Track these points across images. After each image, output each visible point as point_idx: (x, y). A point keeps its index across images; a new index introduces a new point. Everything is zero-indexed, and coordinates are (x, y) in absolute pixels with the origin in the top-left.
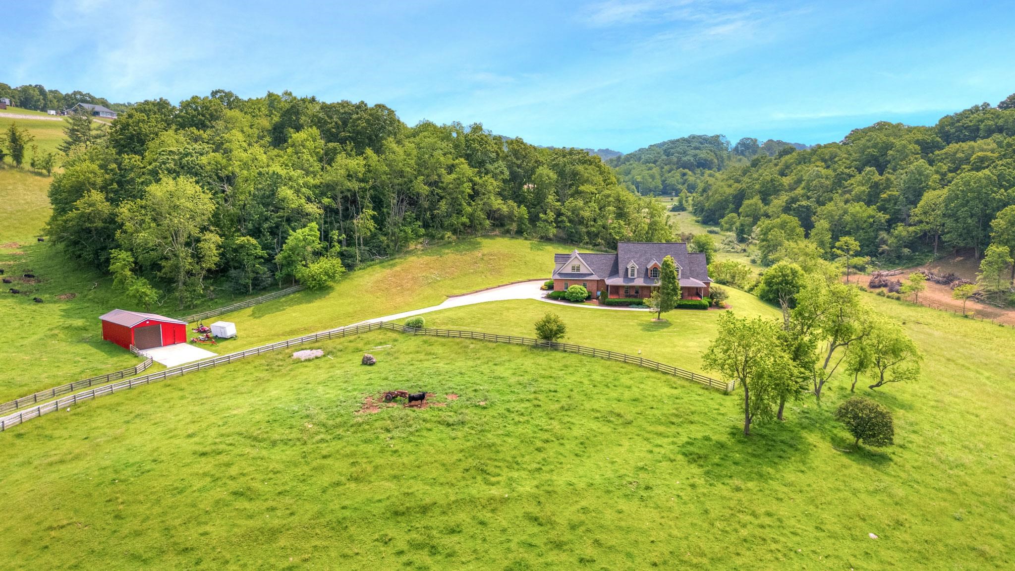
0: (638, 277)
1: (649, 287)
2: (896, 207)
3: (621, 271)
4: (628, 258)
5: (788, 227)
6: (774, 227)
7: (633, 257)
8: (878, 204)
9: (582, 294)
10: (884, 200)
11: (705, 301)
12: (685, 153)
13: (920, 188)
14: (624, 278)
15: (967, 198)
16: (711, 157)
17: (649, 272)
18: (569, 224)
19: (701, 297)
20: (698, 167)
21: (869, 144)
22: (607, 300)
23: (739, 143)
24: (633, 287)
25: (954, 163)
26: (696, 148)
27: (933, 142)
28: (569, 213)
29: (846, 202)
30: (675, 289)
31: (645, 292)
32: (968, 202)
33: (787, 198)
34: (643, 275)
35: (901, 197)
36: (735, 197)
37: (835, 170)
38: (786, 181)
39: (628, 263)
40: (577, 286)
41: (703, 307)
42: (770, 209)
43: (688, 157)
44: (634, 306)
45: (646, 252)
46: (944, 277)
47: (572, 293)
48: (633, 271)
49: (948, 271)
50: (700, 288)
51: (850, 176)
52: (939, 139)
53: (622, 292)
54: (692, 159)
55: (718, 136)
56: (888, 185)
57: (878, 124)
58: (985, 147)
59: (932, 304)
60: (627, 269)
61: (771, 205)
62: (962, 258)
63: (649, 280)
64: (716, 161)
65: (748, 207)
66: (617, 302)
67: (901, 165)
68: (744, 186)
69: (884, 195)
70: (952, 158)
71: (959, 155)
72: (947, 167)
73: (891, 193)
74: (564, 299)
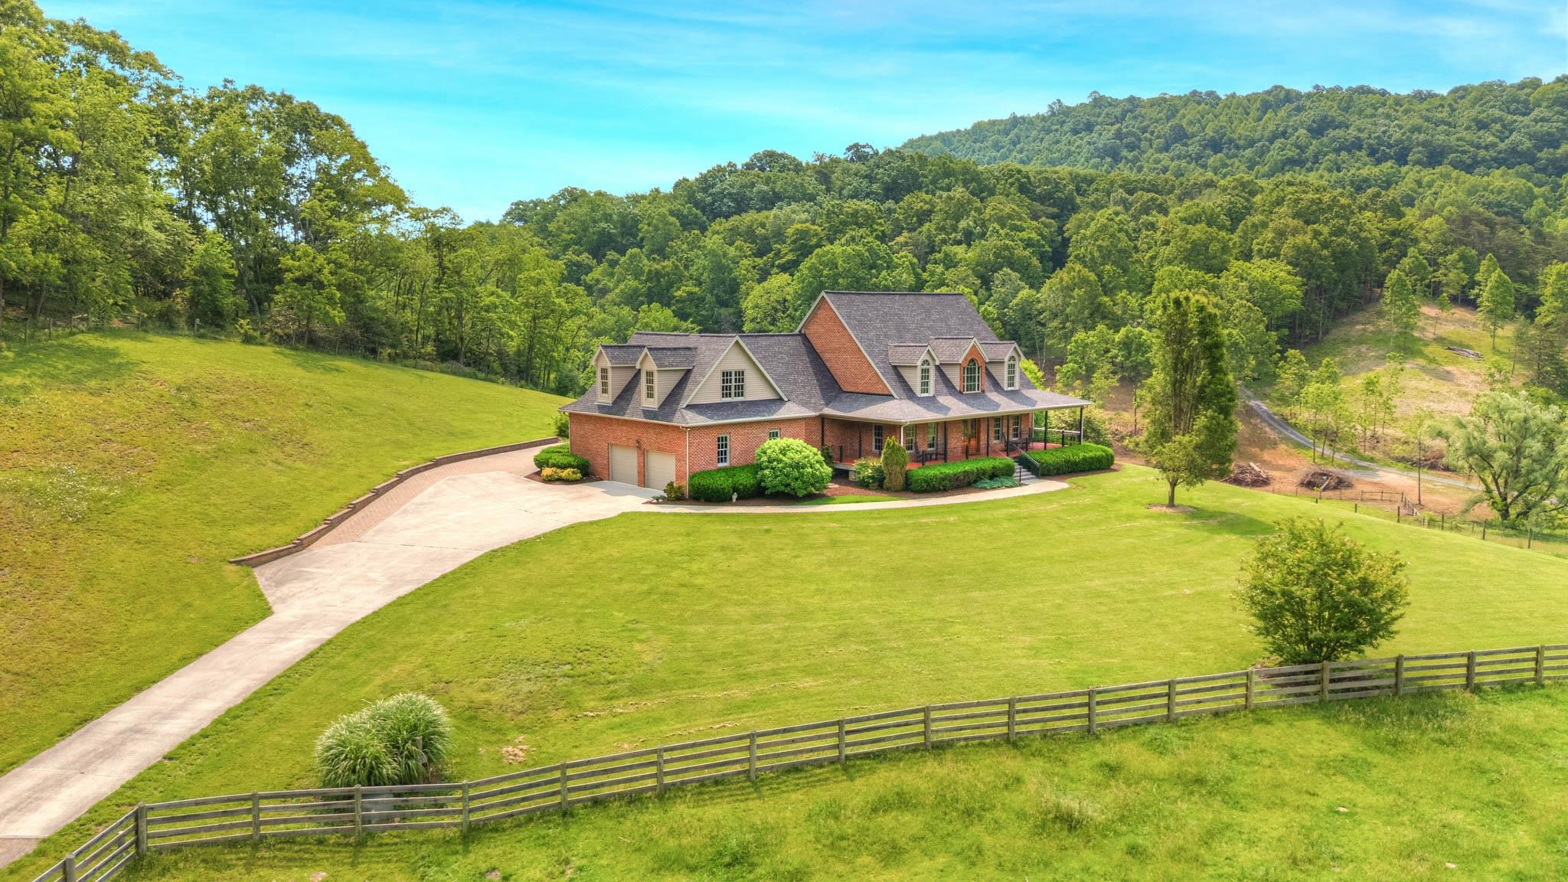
0: (937, 393)
7: (886, 336)
14: (909, 398)
17: (960, 374)
34: (943, 388)
39: (889, 353)
48: (925, 373)
69: (679, 293)
70: (750, 235)
71: (760, 231)
72: (748, 248)
73: (687, 289)
74: (757, 494)
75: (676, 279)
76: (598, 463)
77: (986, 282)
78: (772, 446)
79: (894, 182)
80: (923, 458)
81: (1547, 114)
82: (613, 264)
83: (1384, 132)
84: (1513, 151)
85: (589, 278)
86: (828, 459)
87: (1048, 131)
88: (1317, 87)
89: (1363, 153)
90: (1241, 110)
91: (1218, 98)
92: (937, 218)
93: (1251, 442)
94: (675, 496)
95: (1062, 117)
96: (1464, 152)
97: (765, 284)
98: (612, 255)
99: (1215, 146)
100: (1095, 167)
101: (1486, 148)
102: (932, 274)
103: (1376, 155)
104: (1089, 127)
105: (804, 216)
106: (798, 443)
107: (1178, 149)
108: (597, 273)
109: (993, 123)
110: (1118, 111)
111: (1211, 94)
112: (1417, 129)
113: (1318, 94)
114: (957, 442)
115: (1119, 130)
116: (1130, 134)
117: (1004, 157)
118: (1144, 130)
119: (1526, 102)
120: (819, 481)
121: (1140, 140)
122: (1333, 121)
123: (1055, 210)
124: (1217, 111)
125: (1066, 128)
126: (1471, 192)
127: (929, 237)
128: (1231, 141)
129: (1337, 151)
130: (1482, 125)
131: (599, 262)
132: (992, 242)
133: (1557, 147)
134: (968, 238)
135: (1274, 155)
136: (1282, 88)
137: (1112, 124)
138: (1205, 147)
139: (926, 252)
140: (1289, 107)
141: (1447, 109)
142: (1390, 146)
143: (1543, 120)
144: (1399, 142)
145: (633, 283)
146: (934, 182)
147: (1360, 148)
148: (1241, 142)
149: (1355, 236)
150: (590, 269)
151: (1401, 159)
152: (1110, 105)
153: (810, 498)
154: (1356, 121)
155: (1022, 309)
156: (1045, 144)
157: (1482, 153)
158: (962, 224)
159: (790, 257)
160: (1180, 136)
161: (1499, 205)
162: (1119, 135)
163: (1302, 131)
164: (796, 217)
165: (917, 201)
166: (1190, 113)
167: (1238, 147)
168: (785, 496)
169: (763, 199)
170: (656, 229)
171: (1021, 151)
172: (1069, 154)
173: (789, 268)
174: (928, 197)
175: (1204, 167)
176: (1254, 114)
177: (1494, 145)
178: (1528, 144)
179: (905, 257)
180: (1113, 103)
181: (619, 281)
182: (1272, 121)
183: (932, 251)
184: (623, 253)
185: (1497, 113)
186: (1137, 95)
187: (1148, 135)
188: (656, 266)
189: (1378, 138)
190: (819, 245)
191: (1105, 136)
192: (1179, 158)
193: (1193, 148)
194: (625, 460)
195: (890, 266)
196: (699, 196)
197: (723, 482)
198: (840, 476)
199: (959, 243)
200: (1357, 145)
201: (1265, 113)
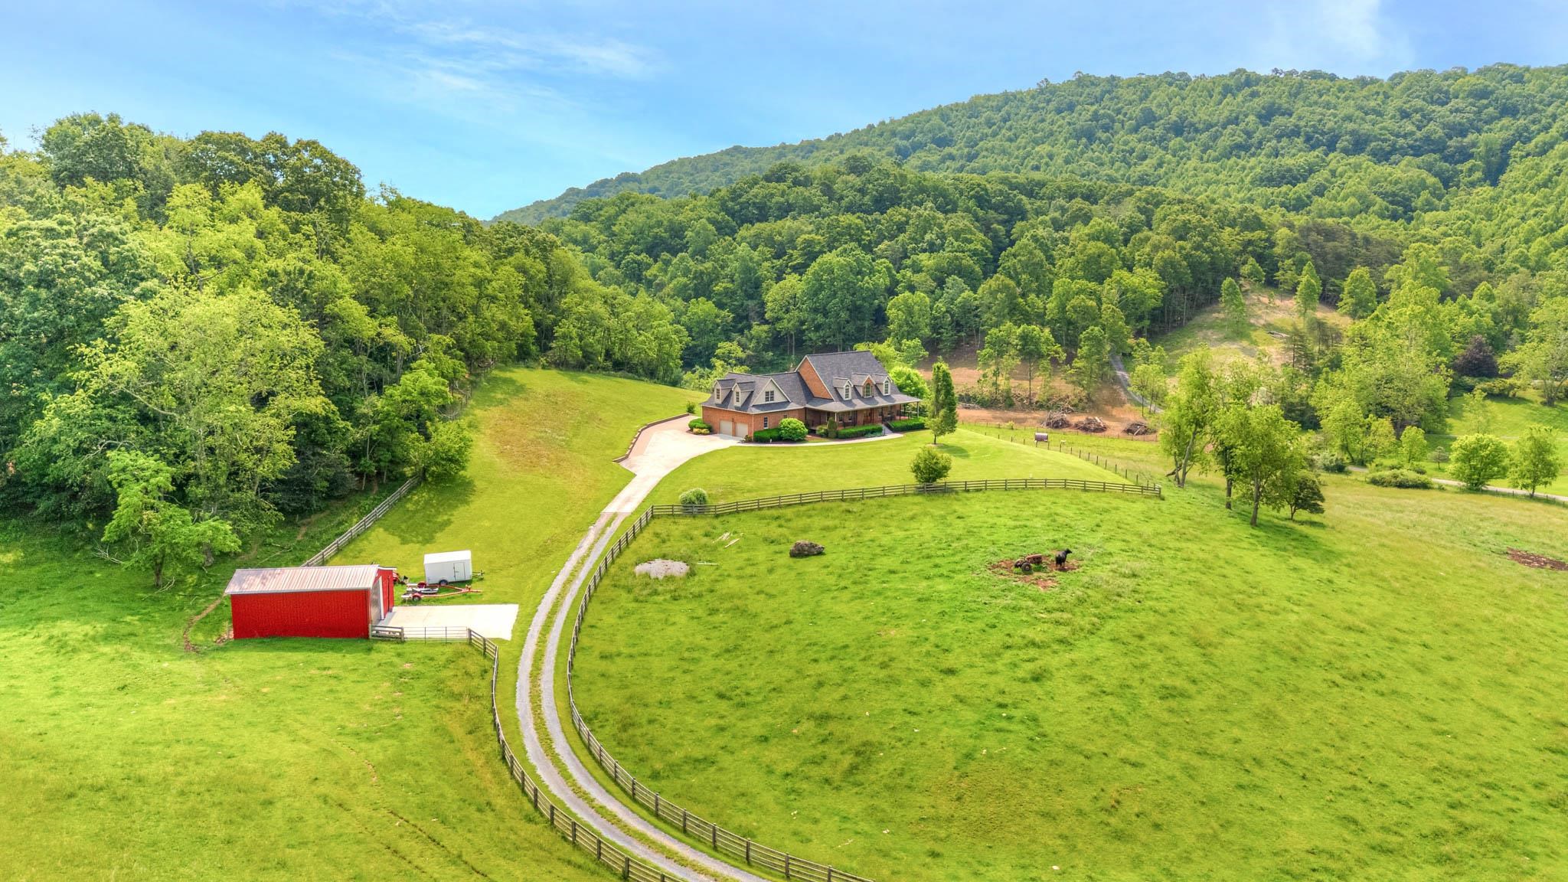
0: (853, 398)
4: (828, 375)
7: (832, 374)
14: (840, 401)
17: (861, 390)
39: (832, 382)
40: (791, 419)
48: (847, 390)
60: (837, 389)
70: (770, 241)
71: (778, 238)
72: (768, 251)
74: (779, 439)
75: (715, 278)
76: (715, 427)
77: (941, 283)
78: (785, 421)
79: (881, 195)
80: (845, 425)
81: (1462, 105)
82: (667, 263)
83: (1320, 121)
84: (1427, 139)
85: (648, 273)
86: (807, 425)
87: (1036, 109)
88: (1276, 71)
89: (1302, 139)
90: (1205, 93)
91: (1189, 80)
92: (910, 229)
93: (1107, 403)
94: (748, 440)
95: (1047, 96)
96: (1385, 141)
97: (781, 283)
98: (665, 255)
99: (1178, 129)
100: (1072, 147)
101: (1405, 136)
102: (904, 276)
103: (1311, 143)
104: (1071, 108)
105: (811, 227)
106: (795, 420)
107: (1145, 130)
108: (654, 270)
109: (988, 98)
110: (1098, 91)
111: (1183, 74)
112: (1349, 118)
113: (1274, 79)
114: (861, 418)
115: (1096, 112)
116: (1104, 116)
117: (995, 135)
118: (1118, 112)
119: (1447, 92)
120: (803, 435)
121: (1113, 121)
122: (1279, 108)
123: (1005, 217)
124: (1184, 93)
125: (1051, 106)
126: (1374, 182)
127: (903, 246)
128: (1192, 125)
129: (1279, 138)
130: (1405, 115)
131: (656, 261)
132: (946, 254)
133: (1465, 136)
134: (932, 248)
135: (1224, 142)
136: (1245, 71)
137: (1092, 104)
138: (1168, 130)
139: (899, 260)
140: (1247, 91)
141: (1381, 96)
142: (1323, 133)
143: (1457, 110)
144: (1332, 130)
145: (684, 280)
146: (910, 197)
147: (1298, 135)
148: (1201, 126)
149: (1208, 251)
150: (648, 267)
151: (1331, 147)
152: (1093, 84)
153: (799, 441)
154: (1300, 108)
155: (963, 307)
156: (1031, 123)
157: (1401, 141)
158: (928, 237)
159: (799, 261)
160: (1149, 118)
161: (1394, 194)
162: (1095, 117)
163: (1252, 118)
164: (802, 228)
165: (896, 214)
166: (1160, 95)
167: (1197, 131)
168: (790, 440)
169: (779, 209)
170: (698, 233)
171: (1010, 129)
172: (1051, 134)
173: (800, 269)
174: (904, 210)
175: (1166, 149)
176: (1216, 97)
177: (1412, 133)
178: (1440, 133)
179: (883, 264)
180: (1094, 82)
181: (671, 279)
182: (1230, 105)
183: (907, 257)
184: (675, 254)
185: (1419, 103)
186: (1116, 74)
187: (1121, 117)
188: (700, 268)
189: (1314, 126)
190: (821, 252)
191: (1082, 117)
192: (1145, 139)
193: (1158, 132)
194: (727, 426)
195: (872, 272)
196: (730, 204)
197: (767, 435)
198: (812, 432)
199: (924, 251)
200: (1295, 132)
201: (1225, 97)
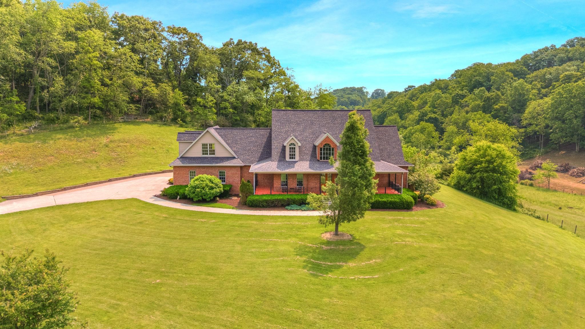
0: (301, 159)
1: (320, 175)
2: (506, 115)
3: (275, 152)
4: (287, 132)
5: (426, 131)
6: (416, 132)
7: (294, 131)
8: (492, 113)
9: (212, 188)
10: (496, 110)
11: (406, 196)
12: (342, 96)
13: (524, 100)
14: (280, 161)
15: (571, 103)
16: (358, 99)
17: (318, 151)
18: (231, 110)
19: (399, 190)
20: (351, 105)
21: (475, 74)
22: (250, 198)
23: (374, 93)
24: (294, 175)
25: (545, 82)
26: (348, 94)
27: (521, 70)
28: (233, 100)
29: (467, 112)
30: (365, 176)
31: (313, 184)
32: (572, 106)
33: (419, 113)
34: (309, 157)
35: (510, 108)
36: (379, 117)
37: (451, 94)
38: (416, 104)
39: (286, 139)
40: (205, 176)
41: (405, 206)
42: (407, 123)
43: (344, 99)
44: (294, 206)
45: (312, 123)
46: (561, 166)
47: (195, 187)
48: (292, 150)
49: (565, 162)
50: (396, 174)
51: (464, 96)
52: (524, 68)
53: (277, 184)
54: (347, 100)
55: (362, 88)
56: (497, 99)
57: (474, 64)
58: (570, 68)
59: (564, 189)
60: (284, 147)
61: (408, 119)
62: (564, 152)
63: (317, 165)
64: (362, 101)
65: (390, 121)
66: (266, 201)
67: (503, 86)
68: (385, 110)
69: (497, 106)
71: (549, 76)
72: (539, 85)
73: (501, 105)
153: (202, 202)
196: (529, 61)
